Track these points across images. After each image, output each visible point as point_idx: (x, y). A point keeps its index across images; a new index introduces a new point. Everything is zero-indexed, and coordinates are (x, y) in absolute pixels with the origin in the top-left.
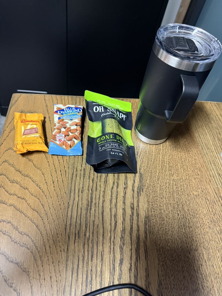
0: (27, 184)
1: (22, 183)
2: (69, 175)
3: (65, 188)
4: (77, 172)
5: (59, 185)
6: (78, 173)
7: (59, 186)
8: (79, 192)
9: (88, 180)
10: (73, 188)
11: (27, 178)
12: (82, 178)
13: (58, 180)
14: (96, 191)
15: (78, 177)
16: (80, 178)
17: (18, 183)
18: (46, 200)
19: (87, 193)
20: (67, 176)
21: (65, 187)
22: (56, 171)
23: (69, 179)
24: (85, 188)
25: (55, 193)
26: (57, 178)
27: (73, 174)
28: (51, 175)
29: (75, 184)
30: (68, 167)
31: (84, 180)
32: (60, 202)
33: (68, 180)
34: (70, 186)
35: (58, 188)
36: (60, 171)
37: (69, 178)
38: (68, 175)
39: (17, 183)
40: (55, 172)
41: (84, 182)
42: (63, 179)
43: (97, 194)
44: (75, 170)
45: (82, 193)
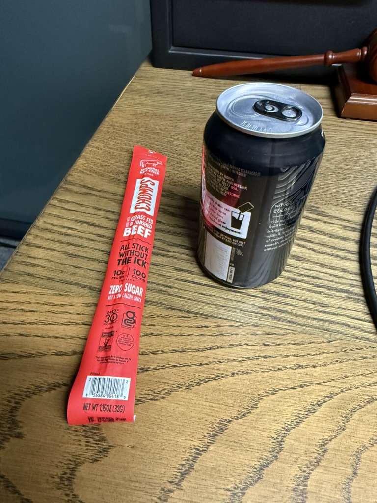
0: (309, 444)
1: (304, 460)
2: (279, 328)
3: (316, 341)
4: (271, 308)
5: (309, 355)
6: (273, 307)
7: (313, 353)
8: (325, 312)
9: (294, 290)
10: (316, 323)
11: (288, 441)
12: (288, 300)
13: (295, 356)
14: (322, 279)
15: (285, 309)
16: (287, 304)
17: (305, 474)
18: (356, 391)
19: (327, 296)
20: (282, 332)
21: (313, 341)
22: (265, 357)
23: (291, 328)
24: (314, 300)
25: (331, 366)
26: (287, 356)
27: (276, 318)
28: (280, 372)
29: (304, 317)
30: (255, 326)
31: (294, 296)
32: (357, 358)
33: (293, 330)
34: (309, 328)
35: (316, 357)
36: (267, 347)
37: (287, 327)
38: (279, 330)
39: (306, 478)
40: (268, 360)
41: (300, 298)
42: (293, 342)
43: (327, 279)
44: (264, 312)
45: (327, 307)
